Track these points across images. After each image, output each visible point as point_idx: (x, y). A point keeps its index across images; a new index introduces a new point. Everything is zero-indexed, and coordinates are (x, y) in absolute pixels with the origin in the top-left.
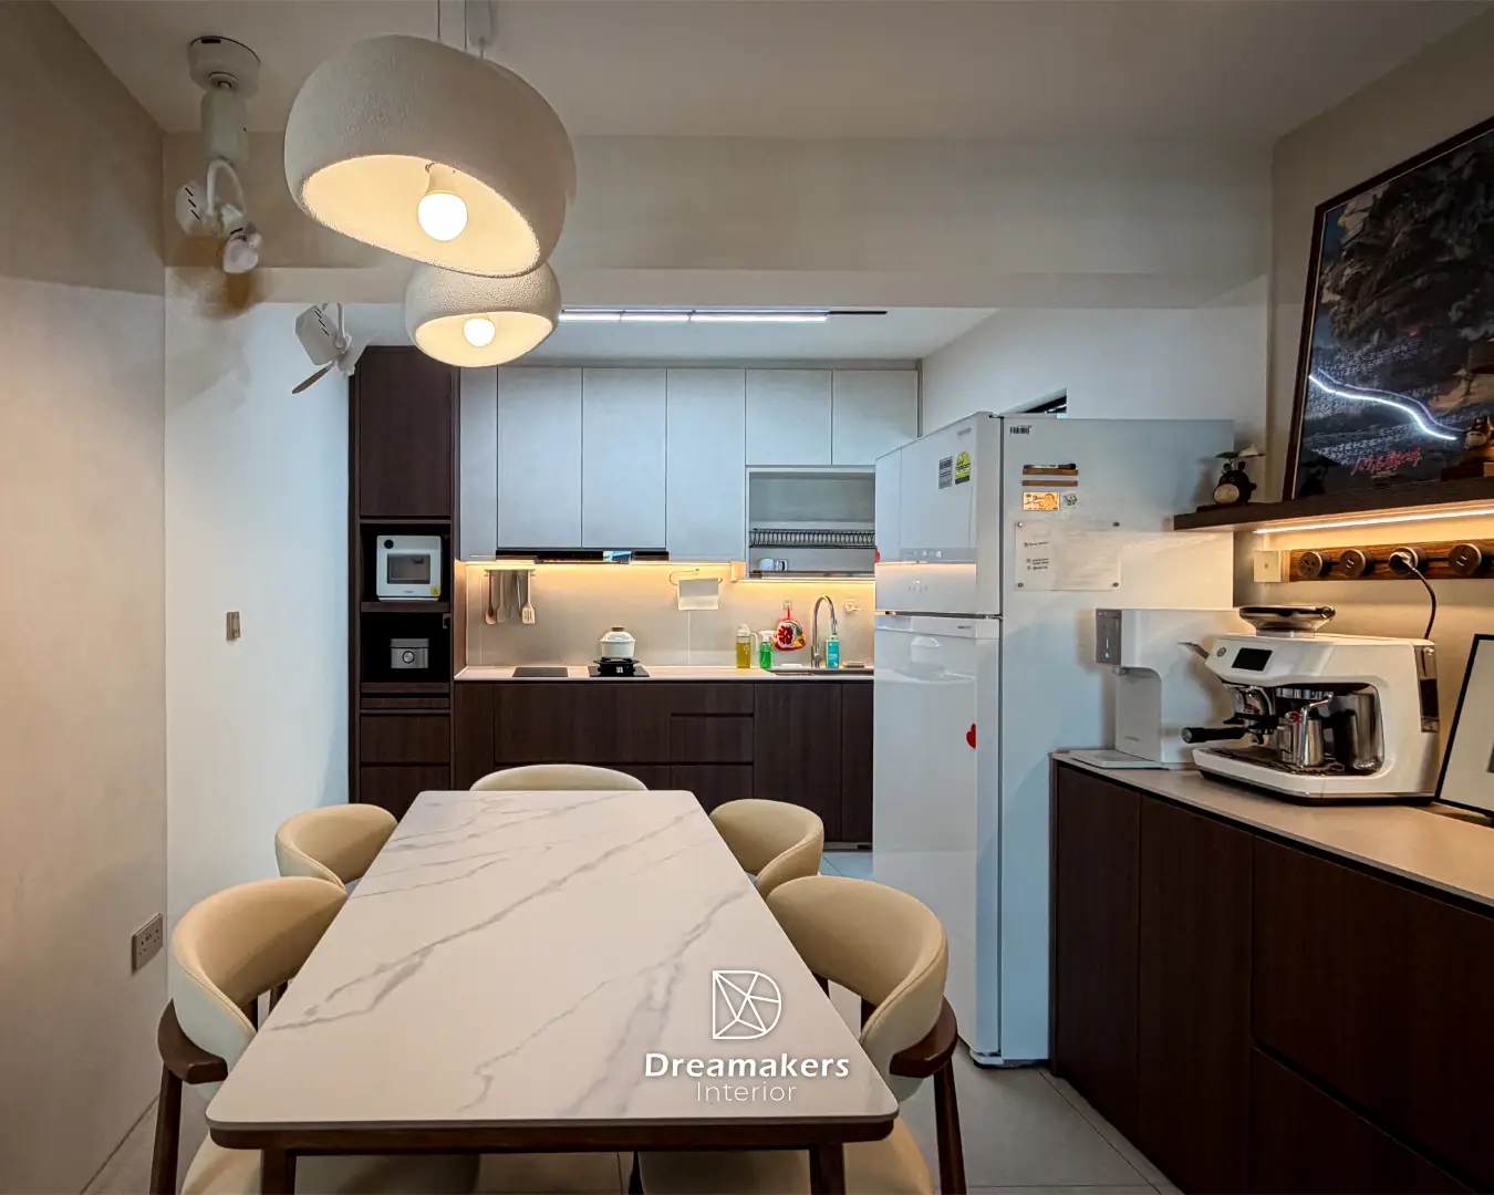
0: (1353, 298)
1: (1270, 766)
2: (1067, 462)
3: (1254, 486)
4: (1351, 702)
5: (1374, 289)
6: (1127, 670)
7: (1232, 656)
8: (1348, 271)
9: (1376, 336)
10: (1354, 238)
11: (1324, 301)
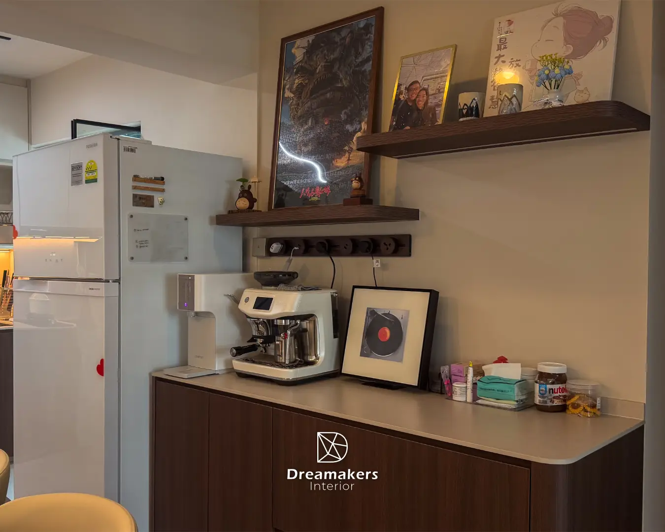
0: (299, 98)
1: (272, 365)
2: (159, 176)
3: (255, 200)
4: (306, 324)
5: (309, 94)
6: (197, 314)
7: (252, 302)
8: (297, 81)
9: (310, 121)
10: (299, 62)
11: (286, 96)
